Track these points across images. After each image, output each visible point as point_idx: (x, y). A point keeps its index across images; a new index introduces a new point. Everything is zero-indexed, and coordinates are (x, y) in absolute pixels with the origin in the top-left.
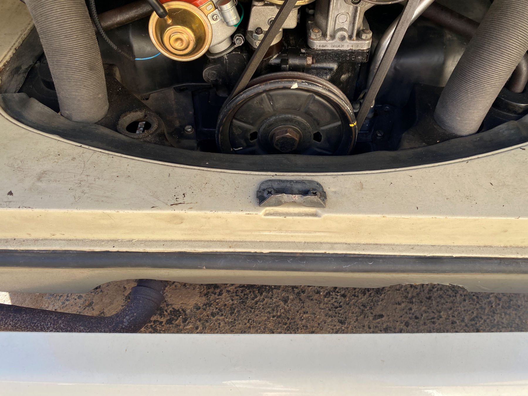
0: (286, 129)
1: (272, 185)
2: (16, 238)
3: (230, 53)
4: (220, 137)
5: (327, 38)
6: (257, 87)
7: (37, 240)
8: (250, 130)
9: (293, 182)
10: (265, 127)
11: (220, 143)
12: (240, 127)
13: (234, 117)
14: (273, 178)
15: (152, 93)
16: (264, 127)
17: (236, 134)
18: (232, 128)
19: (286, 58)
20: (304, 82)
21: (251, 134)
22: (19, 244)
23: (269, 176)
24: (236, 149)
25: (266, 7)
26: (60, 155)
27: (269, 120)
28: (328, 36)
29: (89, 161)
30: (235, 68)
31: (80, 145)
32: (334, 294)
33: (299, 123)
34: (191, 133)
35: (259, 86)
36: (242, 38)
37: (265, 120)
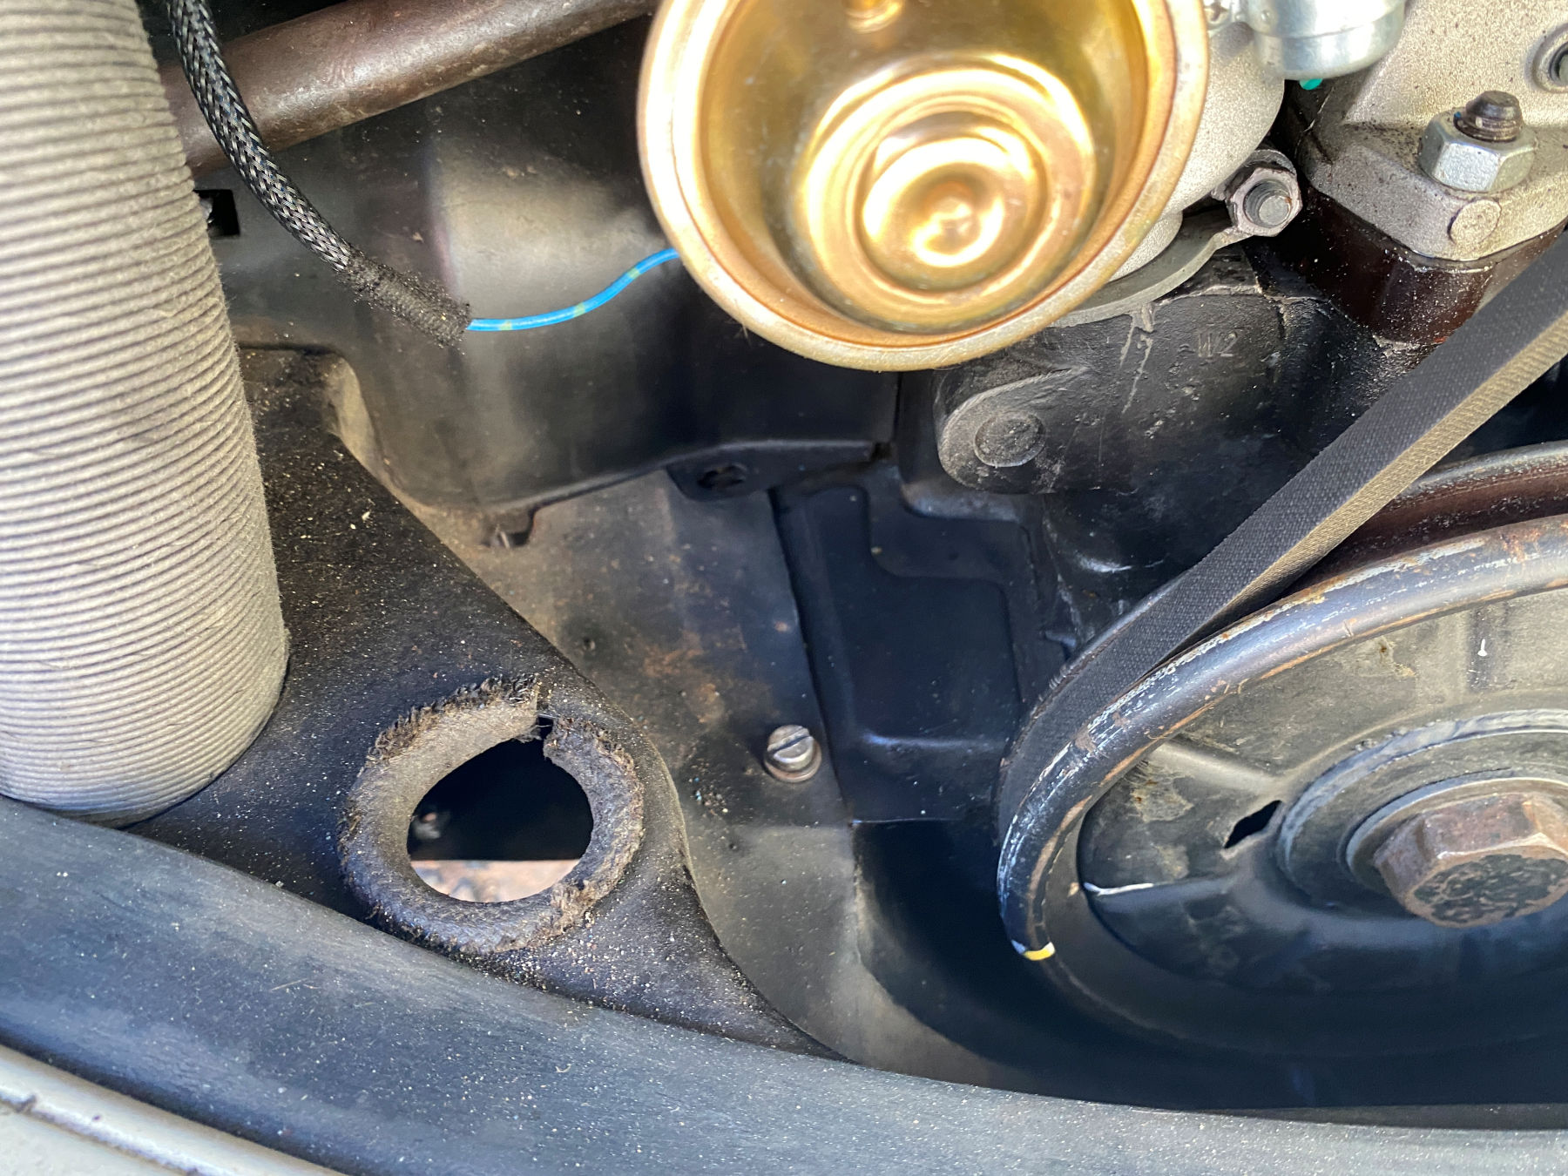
0: (1514, 801)
3: (1179, 290)
4: (1044, 857)
8: (1252, 798)
10: (1361, 781)
11: (1033, 886)
12: (1183, 786)
15: (547, 503)
16: (1351, 782)
17: (1146, 819)
18: (1130, 792)
24: (1103, 892)
27: (1405, 743)
30: (1188, 391)
34: (806, 776)
36: (1289, 180)
37: (1370, 741)
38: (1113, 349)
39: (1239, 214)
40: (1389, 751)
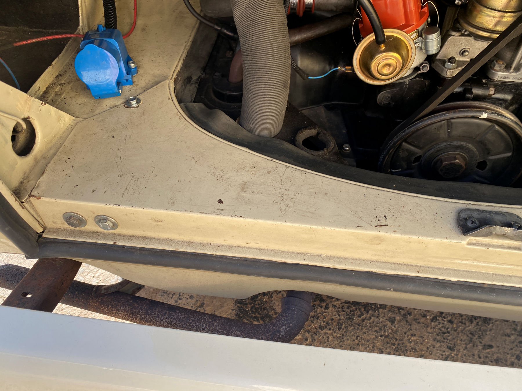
0: (454, 155)
1: (472, 215)
2: (211, 243)
3: (413, 79)
4: (386, 159)
5: (511, 70)
6: (444, 114)
7: (230, 247)
8: (417, 153)
9: (493, 213)
11: (384, 165)
12: (407, 150)
13: (405, 141)
14: (469, 207)
15: (303, 110)
16: (432, 152)
17: (401, 156)
18: (399, 151)
19: (470, 87)
20: (494, 113)
21: (416, 158)
22: (215, 249)
23: (464, 205)
24: (393, 171)
25: (463, 37)
26: (256, 168)
27: (440, 146)
28: (512, 69)
29: (284, 176)
30: (413, 93)
31: (271, 159)
32: (440, 319)
33: (468, 150)
34: (348, 152)
35: (446, 114)
36: (428, 65)
37: (434, 146)
38: (403, 86)
39: (421, 69)
40: (437, 147)
